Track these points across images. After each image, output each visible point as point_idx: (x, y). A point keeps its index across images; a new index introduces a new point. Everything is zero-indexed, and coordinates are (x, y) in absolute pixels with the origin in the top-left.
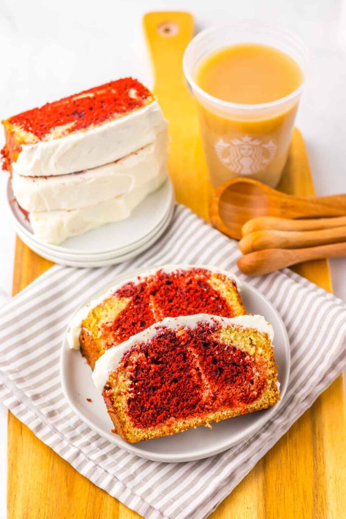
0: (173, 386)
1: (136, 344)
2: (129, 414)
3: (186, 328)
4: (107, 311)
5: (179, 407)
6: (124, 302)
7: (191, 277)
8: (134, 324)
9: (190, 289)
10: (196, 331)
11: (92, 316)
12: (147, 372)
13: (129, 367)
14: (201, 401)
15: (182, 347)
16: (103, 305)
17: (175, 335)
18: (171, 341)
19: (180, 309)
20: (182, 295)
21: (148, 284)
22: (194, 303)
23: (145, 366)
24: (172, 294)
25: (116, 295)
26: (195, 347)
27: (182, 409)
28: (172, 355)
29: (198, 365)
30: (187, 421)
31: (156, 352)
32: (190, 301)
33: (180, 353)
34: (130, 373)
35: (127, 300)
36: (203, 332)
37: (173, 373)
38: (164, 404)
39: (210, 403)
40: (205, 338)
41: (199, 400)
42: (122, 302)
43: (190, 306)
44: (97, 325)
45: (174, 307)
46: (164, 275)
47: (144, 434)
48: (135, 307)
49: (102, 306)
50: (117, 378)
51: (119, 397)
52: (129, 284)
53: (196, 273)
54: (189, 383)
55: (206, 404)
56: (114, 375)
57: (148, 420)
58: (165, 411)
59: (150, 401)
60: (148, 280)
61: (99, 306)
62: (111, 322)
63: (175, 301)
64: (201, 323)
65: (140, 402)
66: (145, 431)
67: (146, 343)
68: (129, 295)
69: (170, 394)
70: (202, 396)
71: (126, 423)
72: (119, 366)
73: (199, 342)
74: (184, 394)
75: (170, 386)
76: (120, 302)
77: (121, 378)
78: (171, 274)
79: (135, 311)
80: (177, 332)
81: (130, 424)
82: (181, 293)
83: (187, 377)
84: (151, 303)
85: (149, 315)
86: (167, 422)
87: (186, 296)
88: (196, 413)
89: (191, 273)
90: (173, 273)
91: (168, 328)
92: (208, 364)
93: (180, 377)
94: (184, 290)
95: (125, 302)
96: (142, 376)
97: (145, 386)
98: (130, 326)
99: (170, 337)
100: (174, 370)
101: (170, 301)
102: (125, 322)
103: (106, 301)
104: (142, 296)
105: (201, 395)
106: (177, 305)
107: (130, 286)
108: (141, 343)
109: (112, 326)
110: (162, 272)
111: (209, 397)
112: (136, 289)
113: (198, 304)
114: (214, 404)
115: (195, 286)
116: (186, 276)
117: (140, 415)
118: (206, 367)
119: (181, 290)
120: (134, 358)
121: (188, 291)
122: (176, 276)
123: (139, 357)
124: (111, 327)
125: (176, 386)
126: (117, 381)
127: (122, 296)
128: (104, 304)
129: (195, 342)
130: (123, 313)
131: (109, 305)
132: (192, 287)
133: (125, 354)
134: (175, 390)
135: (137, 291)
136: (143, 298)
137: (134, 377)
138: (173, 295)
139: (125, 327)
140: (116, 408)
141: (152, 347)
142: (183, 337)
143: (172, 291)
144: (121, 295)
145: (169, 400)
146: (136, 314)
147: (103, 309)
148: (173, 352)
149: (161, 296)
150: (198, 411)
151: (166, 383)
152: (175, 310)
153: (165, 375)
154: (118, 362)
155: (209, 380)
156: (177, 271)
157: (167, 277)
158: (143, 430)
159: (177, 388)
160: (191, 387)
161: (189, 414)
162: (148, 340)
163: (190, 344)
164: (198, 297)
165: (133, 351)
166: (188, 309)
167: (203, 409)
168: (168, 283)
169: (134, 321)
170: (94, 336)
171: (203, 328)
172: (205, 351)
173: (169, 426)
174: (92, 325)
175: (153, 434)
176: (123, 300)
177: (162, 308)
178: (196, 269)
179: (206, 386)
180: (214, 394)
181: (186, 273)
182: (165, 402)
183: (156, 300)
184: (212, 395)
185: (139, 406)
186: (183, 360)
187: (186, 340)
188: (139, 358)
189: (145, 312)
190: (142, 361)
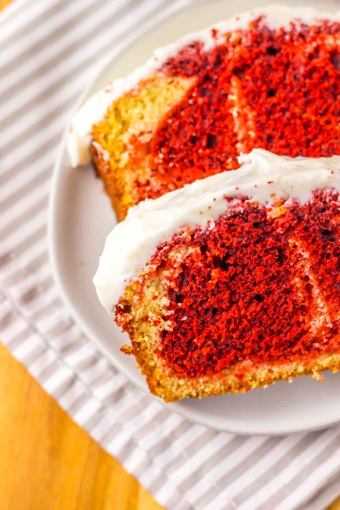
0: (252, 308)
1: (184, 229)
2: (162, 354)
3: (289, 203)
4: (144, 107)
5: (263, 344)
6: (179, 87)
7: (319, 42)
8: (193, 140)
9: (314, 70)
10: (310, 208)
11: (113, 116)
12: (204, 283)
13: (166, 273)
14: (307, 335)
15: (278, 238)
16: (135, 93)
17: (264, 215)
18: (256, 225)
19: (288, 114)
20: (295, 83)
21: (230, 49)
22: (318, 103)
23: (199, 271)
24: (276, 76)
25: (165, 70)
26: (304, 238)
27: (268, 348)
28: (255, 252)
29: (307, 271)
30: (276, 369)
31: (223, 245)
32: (310, 97)
33: (272, 249)
34: (168, 283)
35: (187, 83)
36: (323, 210)
37: (255, 284)
38: (232, 338)
39: (325, 340)
40: (327, 221)
41: (305, 332)
42: (175, 86)
43: (309, 110)
44: (121, 137)
45: (278, 108)
46: (266, 34)
47: (191, 390)
48: (200, 101)
49: (136, 96)
50: (141, 294)
51: (144, 325)
52: (192, 46)
53: (330, 33)
54: (285, 302)
55: (315, 340)
56: (135, 288)
57: (199, 365)
58: (233, 352)
59: (205, 335)
60: (232, 40)
61: (129, 95)
62: (150, 132)
63: (280, 93)
64: (322, 193)
65: (184, 335)
66: (192, 385)
67: (203, 229)
68: (190, 72)
69: (245, 322)
70: (310, 327)
71: (157, 370)
72: (147, 269)
73: (314, 230)
74: (274, 323)
75: (246, 308)
76: (171, 87)
77: (149, 292)
78: (278, 33)
79: (199, 111)
80: (270, 210)
81: (164, 371)
82: (295, 77)
83: (283, 292)
84: (232, 94)
85: (226, 122)
86: (237, 367)
87: (304, 85)
88: (294, 354)
89: (318, 32)
90: (282, 30)
91: (251, 201)
92: (328, 271)
93: (269, 292)
94: (302, 70)
95: (182, 88)
96: (191, 288)
97: (197, 307)
98: (185, 144)
99: (256, 217)
100: (258, 280)
101: (271, 93)
102: (177, 134)
103: (143, 84)
104: (215, 77)
105: (307, 326)
106: (283, 105)
107: (194, 51)
108: (193, 229)
109: (151, 140)
110: (261, 25)
111: (324, 328)
112: (206, 58)
113: (325, 106)
114: (332, 341)
115: (323, 64)
116: (308, 39)
117: (184, 358)
118: (323, 276)
119: (294, 69)
120: (178, 256)
121: (308, 74)
122: (287, 37)
123: (188, 254)
124: (148, 144)
125: (258, 309)
126: (141, 299)
127: (176, 74)
128: (140, 90)
129: (306, 229)
130: (175, 113)
131: (149, 93)
132: (318, 65)
133: (160, 249)
134: (256, 315)
135: (208, 64)
136: (217, 80)
137: (177, 290)
138: (278, 80)
139: (177, 146)
140: (139, 344)
141: (217, 236)
142: (281, 221)
143: (276, 70)
144: (174, 71)
145: (244, 330)
146: (200, 118)
147: (136, 101)
148: (259, 246)
149: (255, 80)
150: (299, 352)
151: (241, 304)
152: (277, 115)
153: (239, 287)
154: (145, 263)
155: (327, 299)
156: (293, 25)
157: (271, 38)
158: (189, 383)
159: (260, 311)
160: (290, 309)
161: (279, 357)
162: (209, 222)
163: (296, 232)
164: (327, 89)
165: (176, 243)
166: (305, 116)
167: (308, 349)
168: (272, 51)
169: (194, 134)
170: (112, 163)
171: (325, 202)
172: (325, 246)
173: (240, 377)
174: (111, 137)
175: (207, 390)
176: (178, 83)
177: (253, 109)
178: (330, 24)
179: (319, 310)
180: (333, 323)
181: (309, 32)
182: (234, 336)
183: (244, 88)
184: (330, 325)
185: (182, 341)
186: (277, 260)
187: (287, 225)
188: (188, 257)
189: (218, 114)
190: (193, 262)
